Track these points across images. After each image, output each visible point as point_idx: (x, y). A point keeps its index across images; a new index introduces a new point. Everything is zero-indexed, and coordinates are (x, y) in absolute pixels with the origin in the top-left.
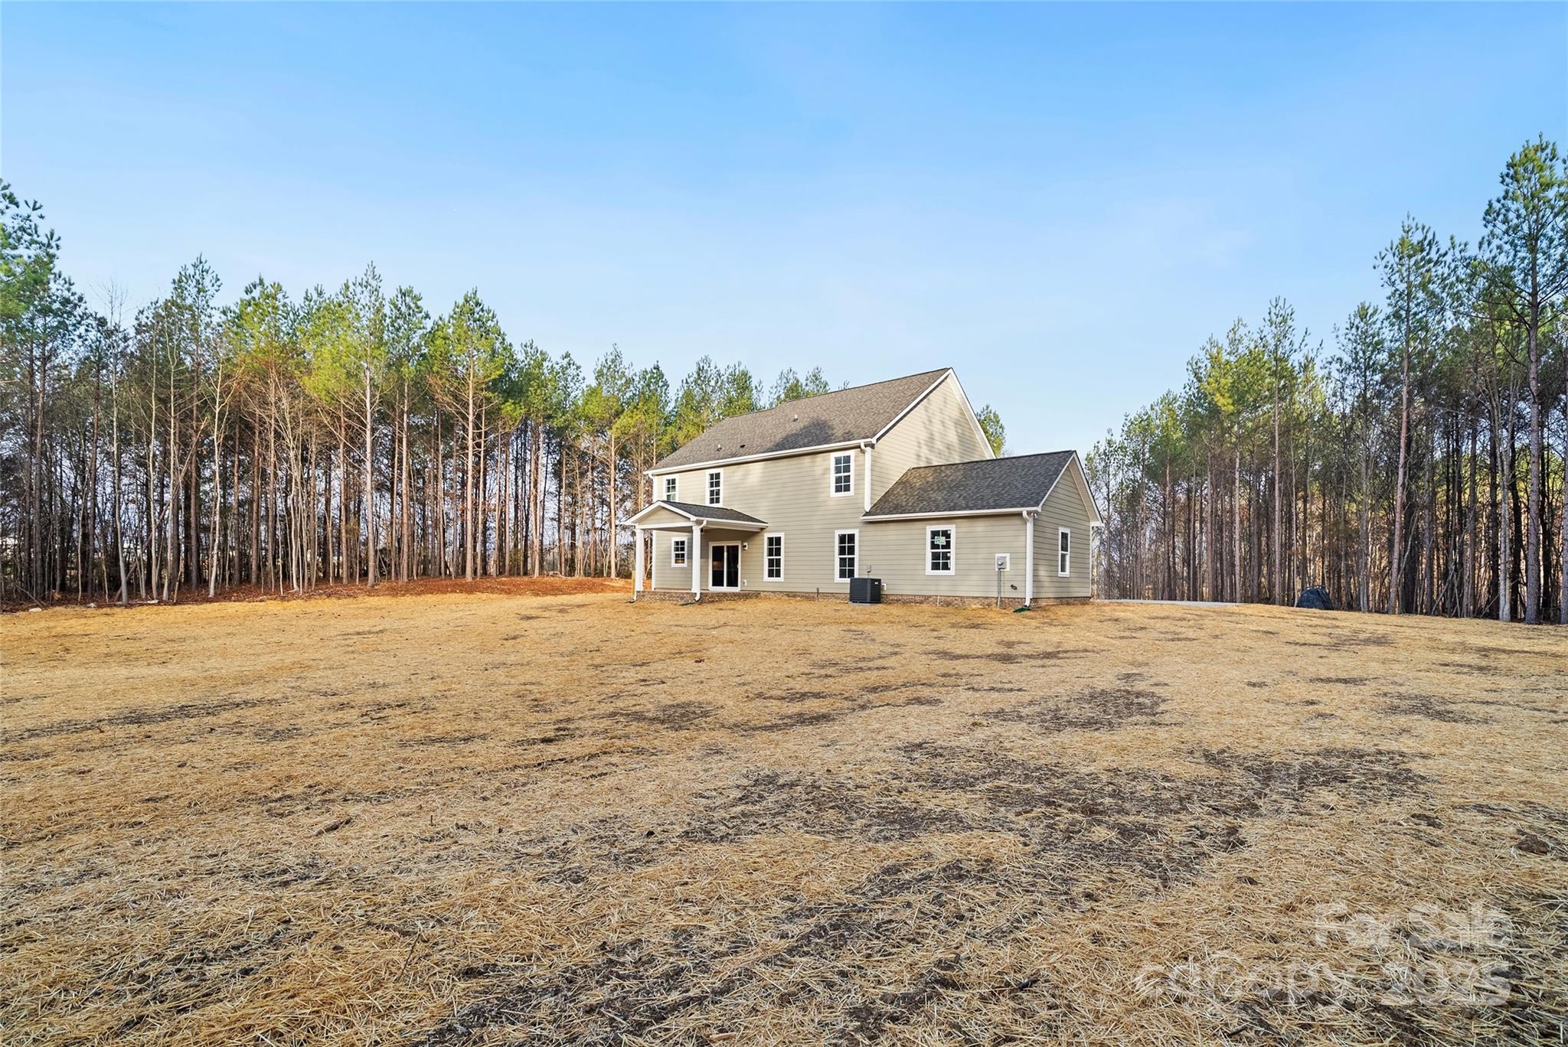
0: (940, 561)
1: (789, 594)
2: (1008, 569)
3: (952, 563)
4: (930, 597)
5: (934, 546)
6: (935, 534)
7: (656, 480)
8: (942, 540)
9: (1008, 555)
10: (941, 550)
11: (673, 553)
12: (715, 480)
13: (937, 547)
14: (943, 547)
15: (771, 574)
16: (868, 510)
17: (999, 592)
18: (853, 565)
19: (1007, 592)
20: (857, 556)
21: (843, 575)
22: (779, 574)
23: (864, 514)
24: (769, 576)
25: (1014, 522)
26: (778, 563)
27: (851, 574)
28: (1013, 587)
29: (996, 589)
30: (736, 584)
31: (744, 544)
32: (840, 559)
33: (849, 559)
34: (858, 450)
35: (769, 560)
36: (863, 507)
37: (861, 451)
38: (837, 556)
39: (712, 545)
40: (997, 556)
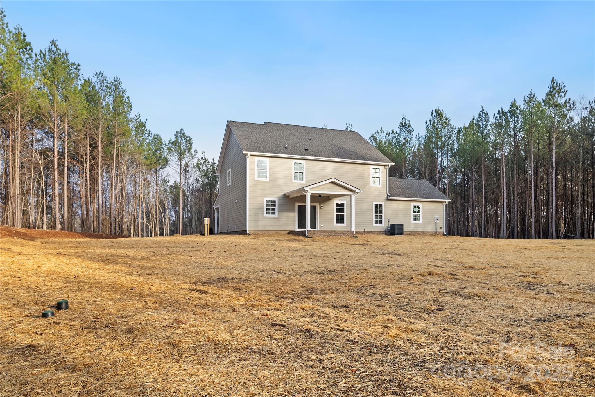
0: (416, 218)
2: (438, 221)
3: (421, 218)
4: (413, 232)
6: (415, 207)
9: (438, 216)
10: (417, 213)
11: (265, 207)
13: (415, 212)
15: (338, 222)
16: (389, 194)
17: (436, 230)
18: (381, 218)
19: (438, 230)
20: (383, 214)
21: (376, 223)
22: (342, 222)
23: (386, 196)
24: (337, 223)
25: (440, 204)
26: (342, 216)
27: (380, 222)
28: (440, 228)
29: (435, 228)
30: (315, 228)
31: (321, 205)
32: (375, 215)
33: (379, 215)
34: (383, 167)
35: (337, 214)
36: (387, 193)
37: (385, 167)
38: (374, 214)
39: (297, 204)
40: (435, 216)
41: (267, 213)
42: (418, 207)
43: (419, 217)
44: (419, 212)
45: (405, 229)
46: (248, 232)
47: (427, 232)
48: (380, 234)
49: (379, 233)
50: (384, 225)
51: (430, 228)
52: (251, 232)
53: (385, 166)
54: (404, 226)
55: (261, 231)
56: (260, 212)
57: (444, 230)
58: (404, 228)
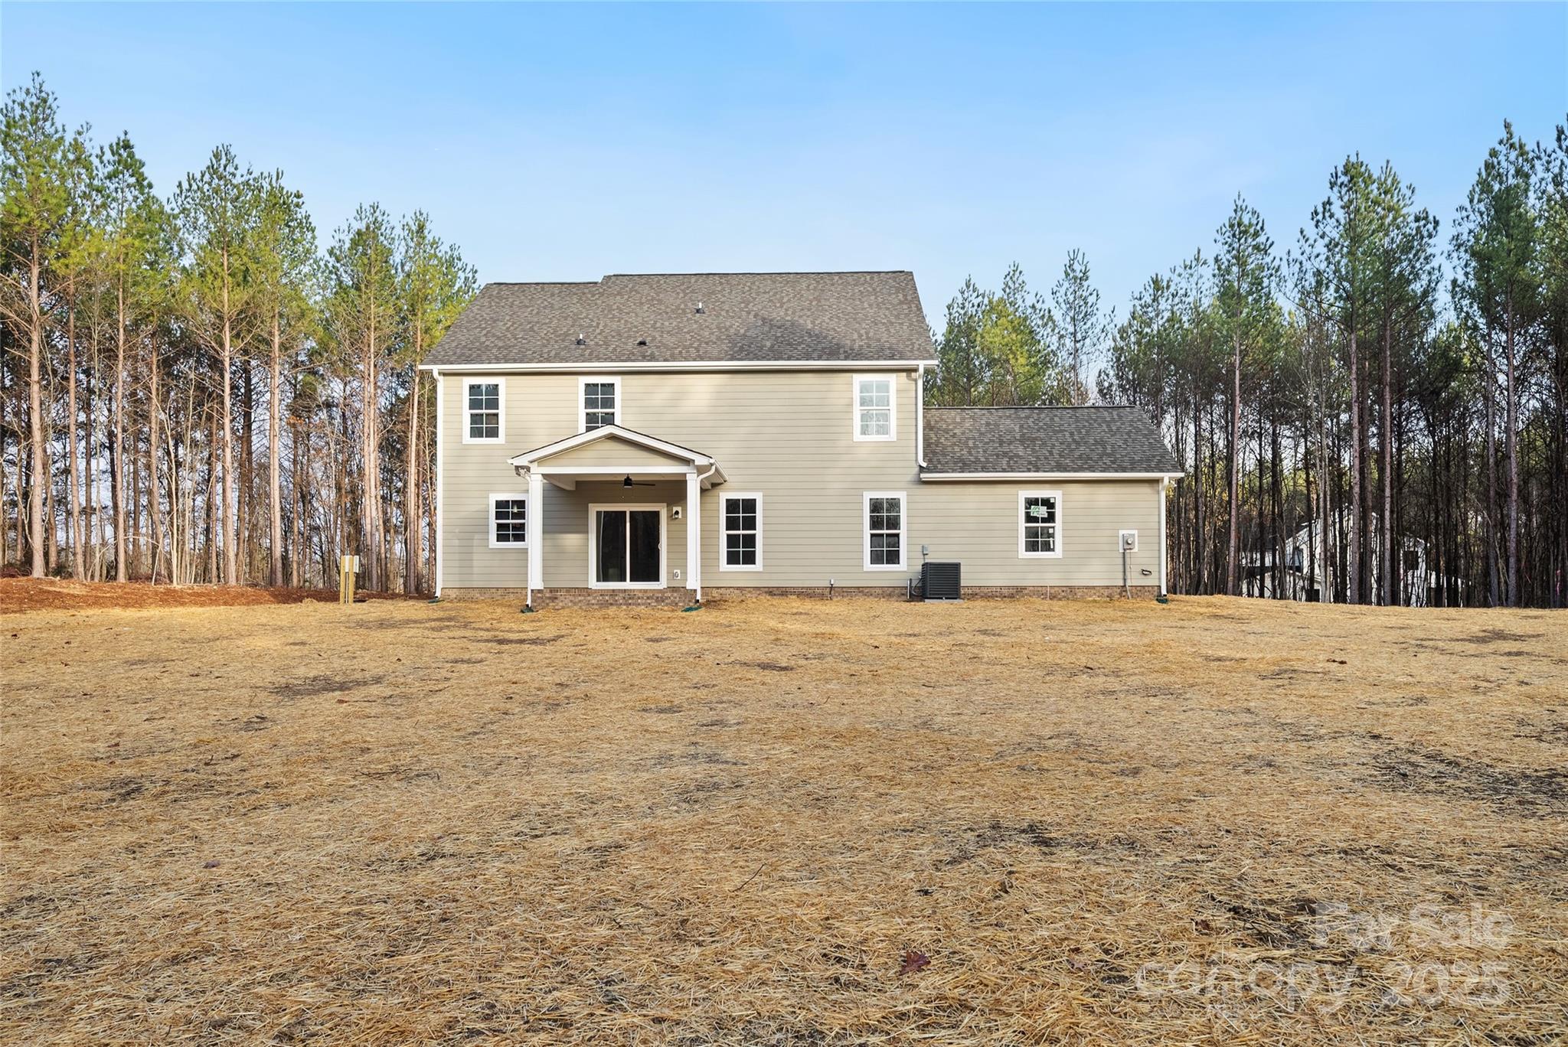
0: (1038, 541)
1: (771, 592)
2: (1136, 550)
3: (1058, 541)
4: (1025, 588)
5: (1030, 518)
6: (1031, 502)
7: (442, 383)
8: (1041, 511)
9: (1135, 532)
10: (1040, 525)
11: (493, 523)
12: (600, 398)
13: (1035, 520)
14: (1044, 520)
15: (733, 559)
16: (924, 465)
17: (1125, 580)
18: (897, 544)
19: (1135, 580)
20: (903, 532)
21: (876, 558)
22: (750, 559)
23: (917, 469)
24: (729, 563)
25: (1145, 490)
26: (750, 541)
27: (893, 557)
28: (1145, 573)
29: (1121, 575)
30: (655, 577)
31: (675, 509)
32: (872, 535)
33: (888, 535)
34: (904, 374)
35: (729, 536)
36: (917, 460)
37: (909, 377)
38: (867, 532)
39: (594, 509)
40: (1121, 532)
41: (500, 538)
42: (1048, 504)
43: (1052, 536)
44: (1051, 518)
45: (966, 579)
46: (438, 594)
47: (1087, 587)
48: (890, 595)
49: (888, 593)
50: (906, 568)
51: (1099, 573)
52: (450, 592)
53: (909, 371)
54: (963, 569)
55: (482, 590)
56: (477, 536)
57: (1161, 579)
58: (963, 575)
